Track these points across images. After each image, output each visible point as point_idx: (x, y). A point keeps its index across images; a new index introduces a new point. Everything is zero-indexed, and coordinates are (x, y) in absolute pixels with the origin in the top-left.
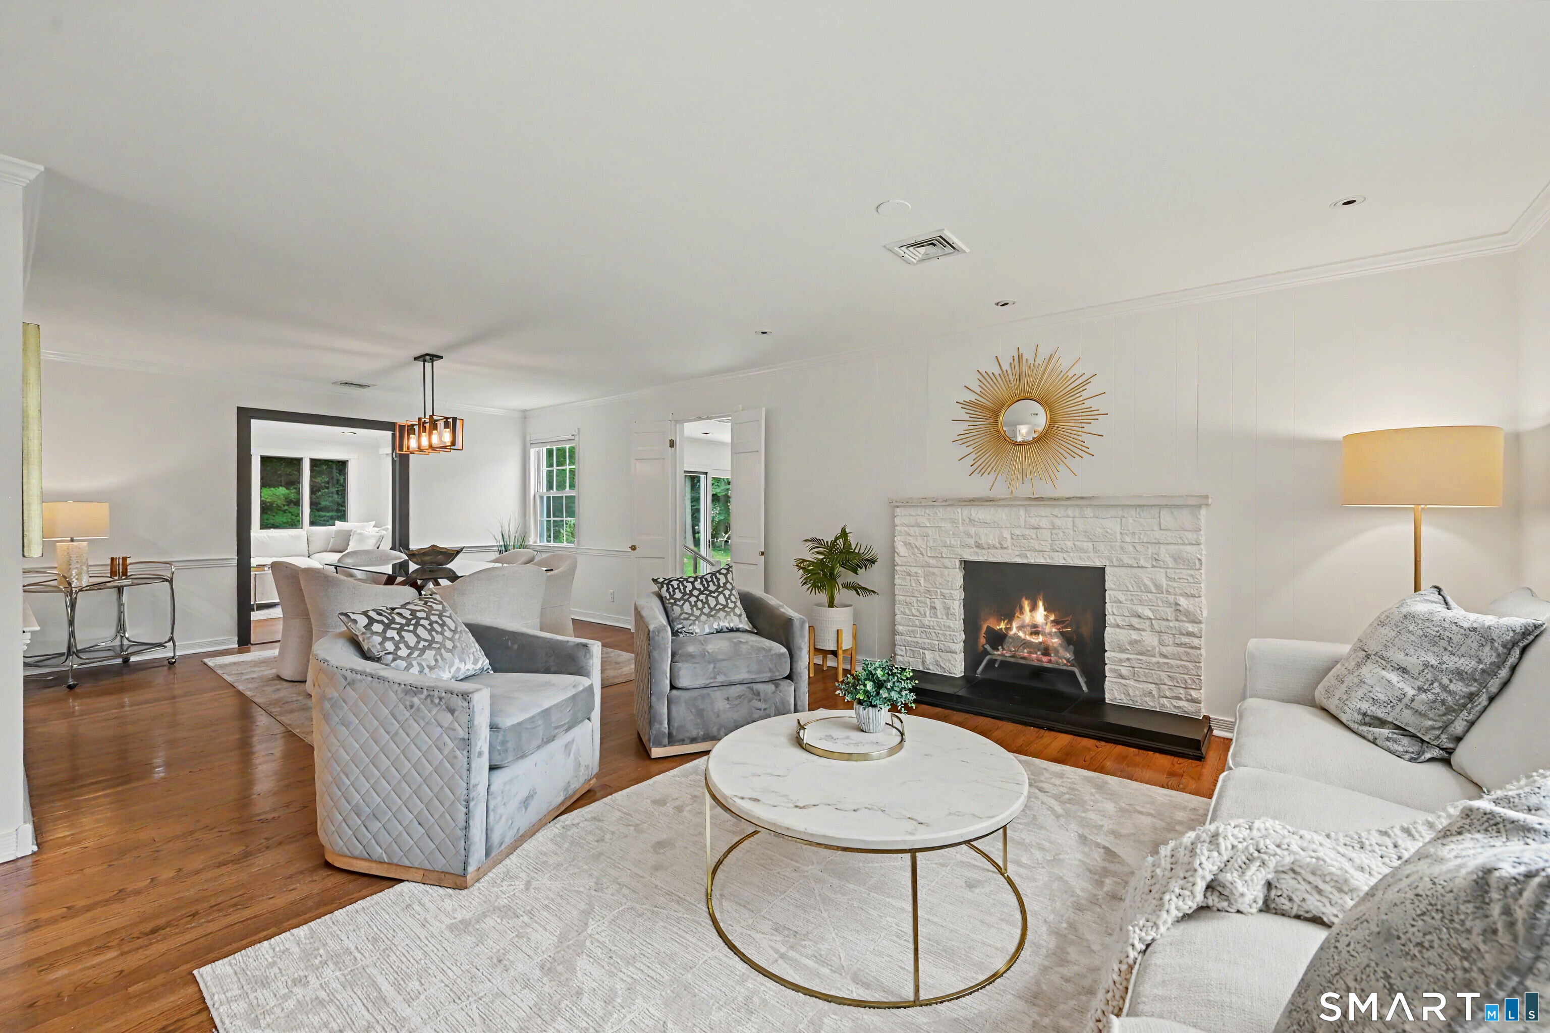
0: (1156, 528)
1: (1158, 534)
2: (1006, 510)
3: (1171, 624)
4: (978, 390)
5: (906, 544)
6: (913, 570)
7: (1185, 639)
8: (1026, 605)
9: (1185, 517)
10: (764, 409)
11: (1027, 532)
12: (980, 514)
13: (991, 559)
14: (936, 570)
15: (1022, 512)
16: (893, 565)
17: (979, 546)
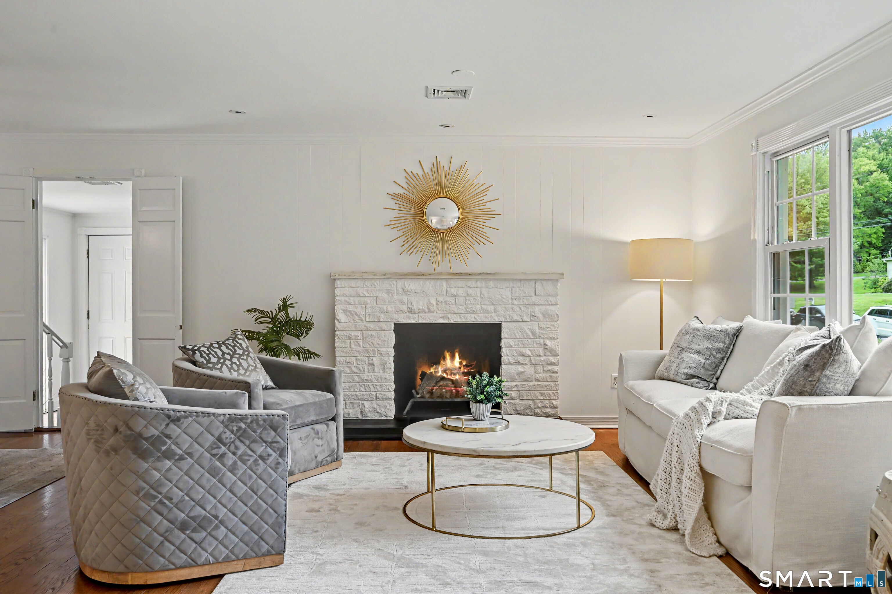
0: (533, 295)
1: (534, 299)
2: (432, 282)
3: (542, 358)
4: (405, 186)
5: (345, 311)
6: (353, 334)
7: (550, 368)
8: (448, 355)
9: (549, 287)
10: (181, 178)
11: (448, 299)
12: (413, 285)
13: (421, 321)
14: (374, 333)
15: (444, 284)
16: (333, 331)
17: (411, 311)
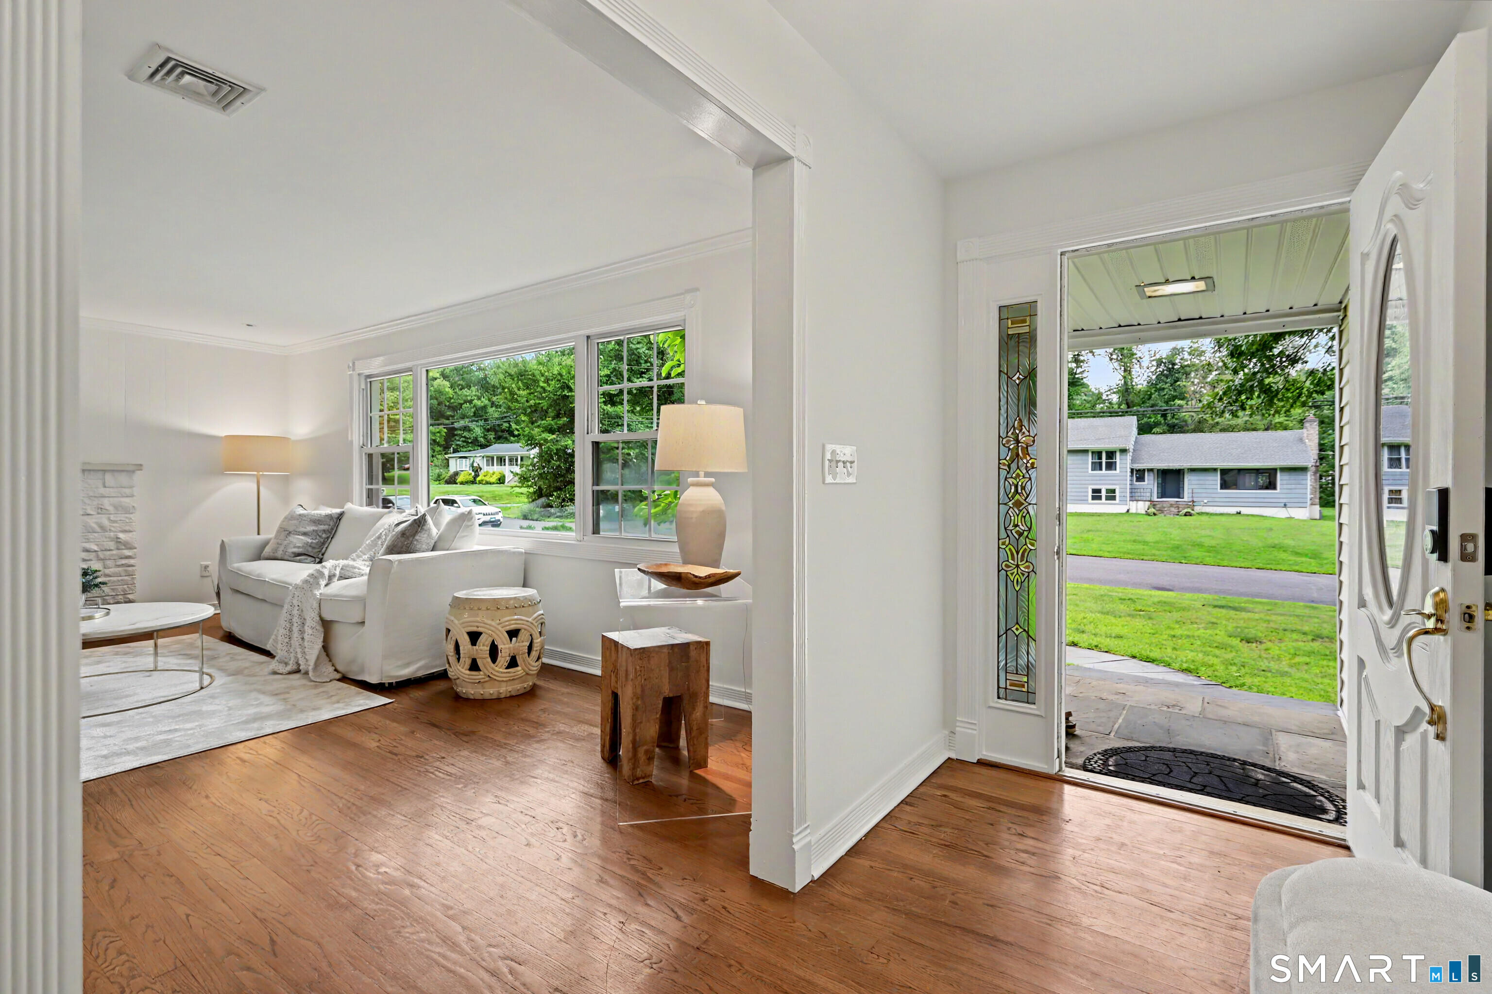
0: (101, 486)
1: (102, 491)
3: (114, 552)
7: (124, 562)
9: (123, 479)
